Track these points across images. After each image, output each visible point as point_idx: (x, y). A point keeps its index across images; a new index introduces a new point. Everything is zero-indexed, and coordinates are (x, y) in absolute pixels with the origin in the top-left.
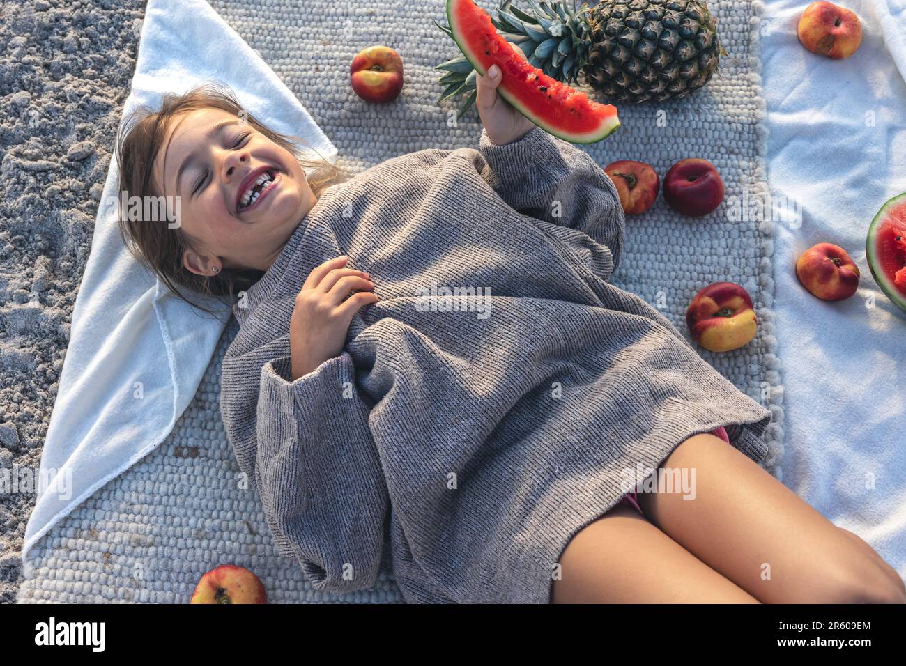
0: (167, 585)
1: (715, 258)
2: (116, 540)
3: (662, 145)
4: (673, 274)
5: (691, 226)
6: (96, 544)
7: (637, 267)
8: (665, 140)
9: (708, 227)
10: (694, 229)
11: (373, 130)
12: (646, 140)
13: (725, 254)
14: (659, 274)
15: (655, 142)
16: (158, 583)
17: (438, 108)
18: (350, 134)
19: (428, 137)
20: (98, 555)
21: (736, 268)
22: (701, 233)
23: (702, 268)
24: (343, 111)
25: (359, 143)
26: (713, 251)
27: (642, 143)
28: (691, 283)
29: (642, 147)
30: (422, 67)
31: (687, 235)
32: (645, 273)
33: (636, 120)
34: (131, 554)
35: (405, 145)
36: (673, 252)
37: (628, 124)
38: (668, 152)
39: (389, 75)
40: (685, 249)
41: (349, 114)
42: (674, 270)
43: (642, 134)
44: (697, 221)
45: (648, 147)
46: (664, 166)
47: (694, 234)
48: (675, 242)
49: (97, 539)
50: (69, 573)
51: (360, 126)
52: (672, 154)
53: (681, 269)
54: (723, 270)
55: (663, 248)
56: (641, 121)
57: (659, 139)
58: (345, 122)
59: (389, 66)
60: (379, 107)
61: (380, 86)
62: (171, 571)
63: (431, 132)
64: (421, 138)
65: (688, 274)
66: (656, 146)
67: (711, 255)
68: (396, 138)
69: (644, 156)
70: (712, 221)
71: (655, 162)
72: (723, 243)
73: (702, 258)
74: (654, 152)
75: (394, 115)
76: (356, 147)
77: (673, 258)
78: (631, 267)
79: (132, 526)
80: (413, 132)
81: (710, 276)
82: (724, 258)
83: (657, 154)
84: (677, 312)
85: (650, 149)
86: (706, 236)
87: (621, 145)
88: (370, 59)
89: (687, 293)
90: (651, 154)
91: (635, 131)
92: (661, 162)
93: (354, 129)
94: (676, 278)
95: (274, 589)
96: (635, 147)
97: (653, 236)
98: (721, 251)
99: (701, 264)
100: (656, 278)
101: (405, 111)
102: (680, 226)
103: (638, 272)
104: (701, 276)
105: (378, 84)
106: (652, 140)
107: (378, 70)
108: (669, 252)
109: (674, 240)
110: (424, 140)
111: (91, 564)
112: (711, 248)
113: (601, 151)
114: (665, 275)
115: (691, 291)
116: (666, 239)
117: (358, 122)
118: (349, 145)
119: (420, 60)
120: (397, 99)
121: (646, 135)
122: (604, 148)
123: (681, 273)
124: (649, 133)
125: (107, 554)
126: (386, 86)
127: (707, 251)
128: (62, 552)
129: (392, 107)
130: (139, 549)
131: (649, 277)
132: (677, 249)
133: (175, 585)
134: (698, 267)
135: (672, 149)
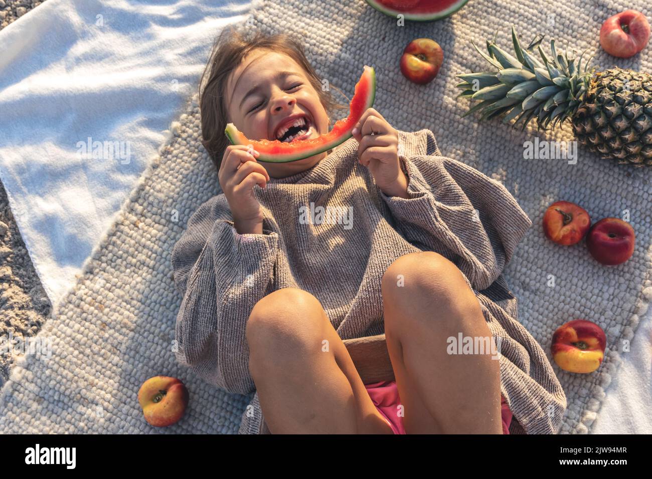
0: (132, 360)
1: (600, 299)
2: (113, 318)
3: (604, 197)
4: (562, 298)
5: (594, 266)
6: (101, 314)
7: (539, 282)
8: (608, 194)
9: (606, 274)
10: (595, 271)
11: (402, 100)
12: (593, 188)
13: (608, 300)
14: (552, 293)
15: (600, 192)
16: (127, 357)
17: (454, 102)
18: (385, 97)
19: (437, 122)
20: (99, 322)
21: (611, 313)
22: (599, 276)
23: (586, 303)
24: (387, 78)
25: (388, 105)
26: (600, 294)
27: (590, 188)
28: (572, 310)
29: (588, 191)
30: (459, 66)
31: (587, 273)
32: (542, 288)
33: (594, 170)
34: (118, 331)
35: (419, 120)
36: (571, 281)
37: (587, 170)
38: (606, 204)
39: (427, 65)
40: (580, 283)
41: (390, 82)
42: (564, 295)
43: (594, 182)
44: (600, 265)
45: (593, 194)
46: (598, 213)
47: (593, 274)
48: (576, 274)
49: (102, 312)
50: (77, 326)
51: (394, 93)
52: (608, 207)
53: (570, 297)
54: (601, 310)
55: (565, 275)
56: (597, 172)
57: (604, 192)
58: (385, 86)
59: (431, 59)
60: (413, 85)
61: (417, 72)
62: (137, 352)
63: (442, 118)
64: (433, 120)
65: (573, 302)
66: (599, 195)
67: (598, 296)
68: (415, 113)
69: (587, 199)
70: (611, 271)
71: (592, 206)
72: (611, 290)
73: (590, 295)
74: (596, 199)
75: (421, 95)
76: (384, 108)
77: (569, 285)
78: (535, 279)
79: (126, 313)
80: (429, 113)
81: (588, 311)
82: (605, 302)
83: (597, 202)
84: (551, 327)
85: (594, 196)
86: (601, 280)
87: (573, 185)
88: (419, 48)
89: (566, 316)
90: (592, 200)
91: (589, 178)
92: (596, 209)
93: (389, 93)
94: (563, 302)
95: (194, 393)
96: (583, 190)
97: (563, 263)
98: (606, 296)
99: (587, 299)
100: (548, 295)
101: (429, 96)
102: (586, 264)
103: (538, 285)
104: (582, 308)
105: (415, 70)
106: (598, 190)
107: (422, 59)
108: (568, 280)
109: (576, 273)
110: (434, 122)
111: (92, 327)
112: (600, 291)
113: (556, 182)
114: (556, 296)
115: (569, 316)
116: (571, 269)
117: (394, 90)
118: (381, 104)
119: (460, 59)
120: (429, 84)
121: (596, 183)
122: (560, 182)
123: (568, 299)
124: (599, 184)
125: (105, 324)
126: (421, 74)
127: (596, 291)
128: (79, 310)
129: (422, 89)
130: (124, 330)
131: (544, 292)
132: (575, 280)
133: (137, 362)
134: (583, 301)
135: (610, 203)
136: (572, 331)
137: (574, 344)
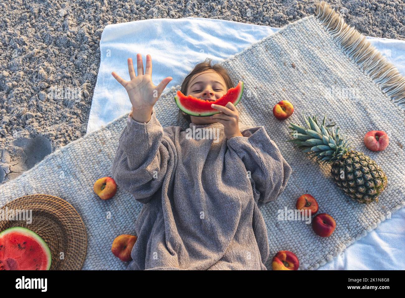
0: (103, 170)
1: (307, 248)
2: (105, 150)
3: (332, 205)
4: (291, 239)
5: (312, 233)
6: (102, 146)
7: (284, 226)
8: (335, 205)
9: (315, 239)
10: (311, 235)
11: (268, 122)
12: (330, 199)
13: (310, 251)
14: (287, 234)
15: (332, 202)
16: (102, 168)
17: (289, 134)
18: (262, 118)
19: (278, 138)
20: (99, 149)
21: (308, 257)
22: (311, 238)
23: (299, 247)
24: (267, 111)
25: (262, 122)
26: (308, 246)
27: (328, 199)
28: (292, 246)
29: (327, 200)
30: (299, 120)
31: (307, 234)
32: (284, 230)
33: (334, 191)
34: (104, 156)
35: (271, 134)
36: (298, 234)
37: (330, 190)
38: (332, 209)
39: (284, 113)
40: (302, 237)
41: (267, 113)
42: (292, 238)
43: (331, 197)
44: (315, 234)
45: (328, 201)
46: (326, 211)
47: (310, 236)
48: (302, 232)
49: (103, 145)
50: (90, 146)
51: (267, 118)
52: (332, 210)
53: (294, 240)
54: (305, 253)
55: (297, 230)
56: (335, 193)
57: (333, 203)
58: (264, 113)
59: (287, 111)
60: (275, 118)
61: (278, 114)
62: (106, 168)
63: (280, 137)
64: (276, 136)
65: (294, 243)
66: (330, 203)
67: (306, 246)
68: (271, 130)
69: (324, 202)
70: (318, 239)
71: (325, 207)
72: (314, 247)
73: (303, 244)
74: (328, 204)
75: (277, 124)
76: (260, 122)
77: (296, 235)
78: (283, 224)
79: (112, 150)
80: (276, 133)
81: (299, 251)
82: (308, 251)
83: (328, 206)
84: (279, 249)
85: (328, 203)
86: (312, 240)
87: (322, 193)
88: (284, 104)
89: (288, 247)
90: (326, 204)
91: (330, 194)
92: (326, 209)
93: (265, 117)
94: (290, 241)
95: (119, 196)
96: (325, 197)
97: (298, 224)
98: (310, 248)
99: (301, 245)
100: (285, 234)
101: (280, 126)
102: (309, 230)
103: (283, 227)
104: (297, 248)
105: (278, 112)
106: (331, 201)
107: (283, 109)
108: (297, 233)
109: (302, 231)
110: (276, 138)
111: (96, 149)
112: (309, 245)
113: (315, 189)
114: (289, 236)
115: (289, 248)
116: (301, 228)
117: (267, 116)
118: (259, 120)
119: (300, 117)
120: (282, 121)
121: (332, 198)
122: (317, 189)
123: (293, 241)
124: (333, 198)
125: (101, 151)
126: (280, 115)
127: (307, 244)
128: (95, 140)
129: (278, 122)
130: (107, 157)
131: (284, 232)
132: (300, 234)
133: (104, 172)
134: (299, 245)
135: (334, 209)
136: (285, 255)
137: (283, 262)
